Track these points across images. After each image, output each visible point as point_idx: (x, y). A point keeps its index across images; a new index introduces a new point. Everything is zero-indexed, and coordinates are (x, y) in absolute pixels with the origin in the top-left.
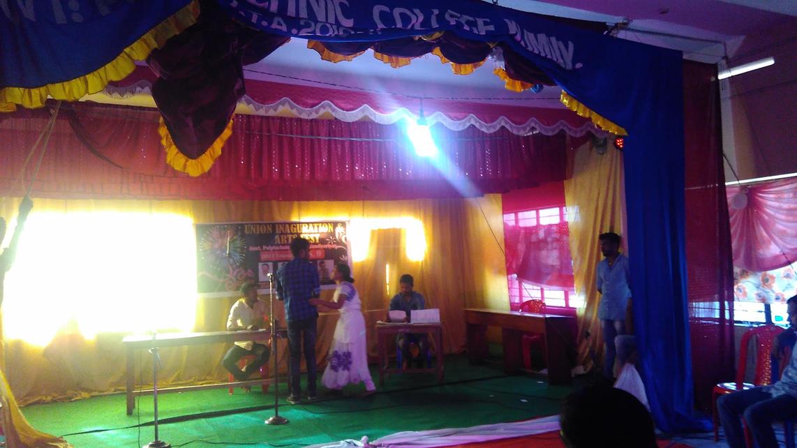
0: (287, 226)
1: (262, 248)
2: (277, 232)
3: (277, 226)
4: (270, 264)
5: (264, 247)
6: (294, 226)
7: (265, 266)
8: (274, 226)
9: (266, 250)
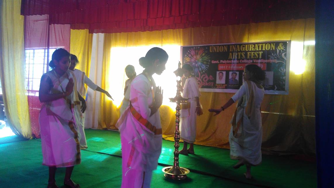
0: (238, 46)
1: (220, 62)
2: (231, 50)
4: (224, 73)
5: (221, 61)
7: (221, 74)
8: (229, 46)
9: (222, 62)
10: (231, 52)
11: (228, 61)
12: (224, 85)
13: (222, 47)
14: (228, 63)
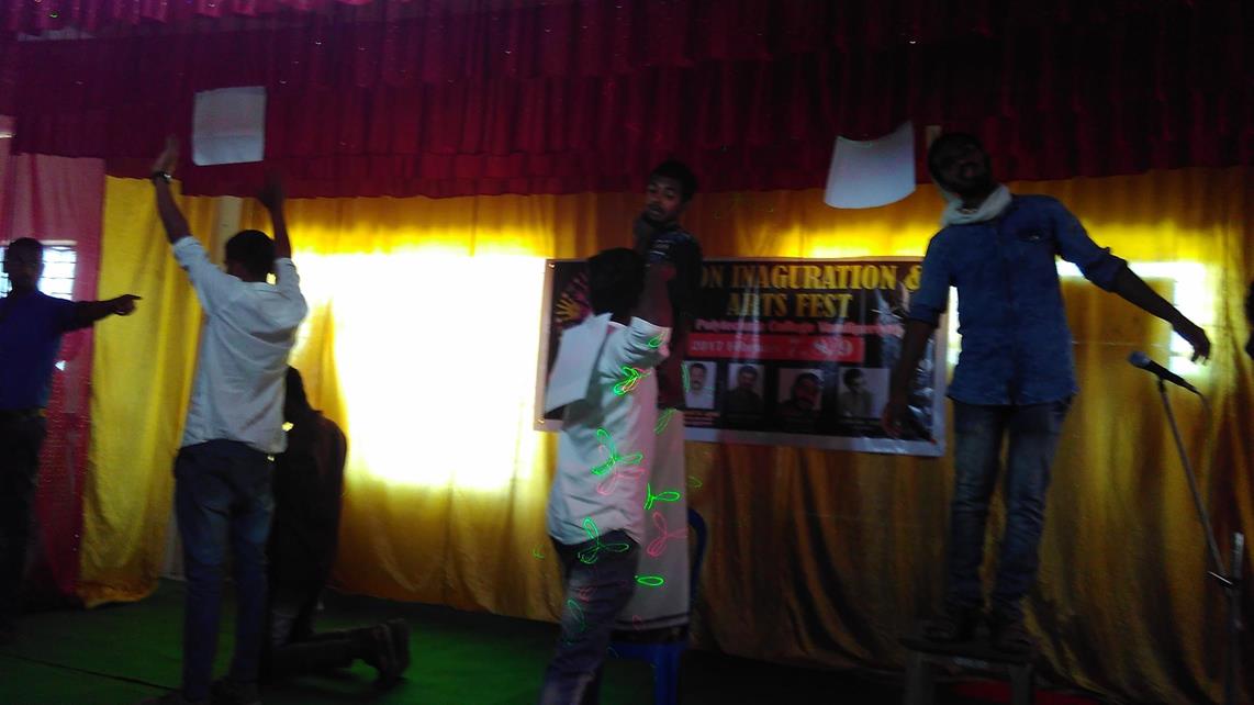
0: (763, 269)
2: (735, 285)
3: (736, 268)
6: (782, 272)
8: (728, 268)
9: (702, 328)
10: (735, 290)
11: (725, 325)
12: (708, 414)
14: (726, 332)
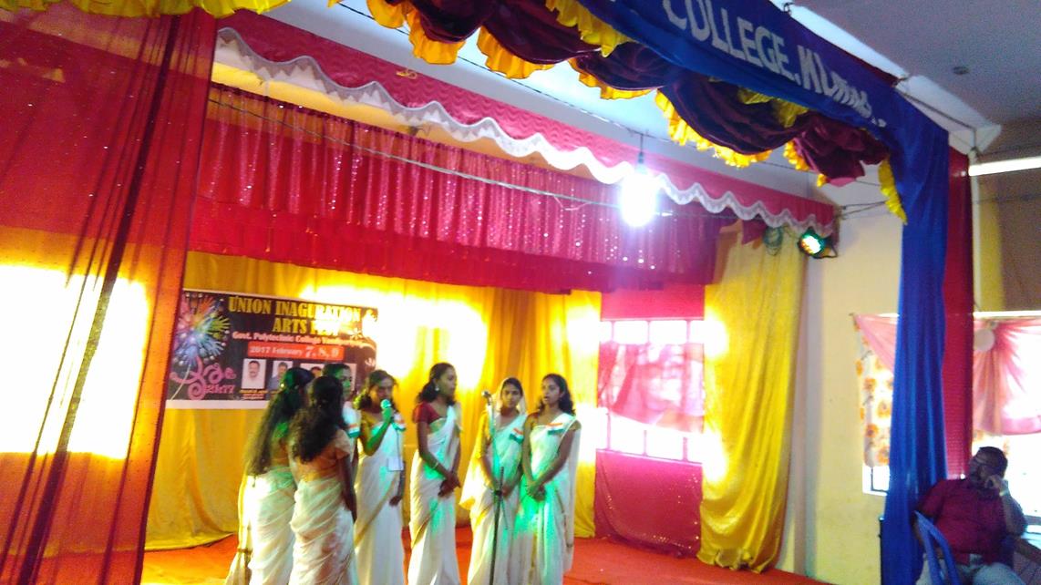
0: (294, 305)
1: (252, 335)
2: (278, 313)
3: (278, 303)
5: (256, 335)
6: (304, 307)
7: (254, 365)
9: (258, 340)
10: (278, 317)
11: (272, 337)
13: (260, 302)
14: (272, 341)
